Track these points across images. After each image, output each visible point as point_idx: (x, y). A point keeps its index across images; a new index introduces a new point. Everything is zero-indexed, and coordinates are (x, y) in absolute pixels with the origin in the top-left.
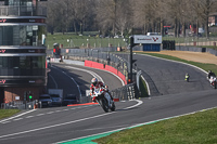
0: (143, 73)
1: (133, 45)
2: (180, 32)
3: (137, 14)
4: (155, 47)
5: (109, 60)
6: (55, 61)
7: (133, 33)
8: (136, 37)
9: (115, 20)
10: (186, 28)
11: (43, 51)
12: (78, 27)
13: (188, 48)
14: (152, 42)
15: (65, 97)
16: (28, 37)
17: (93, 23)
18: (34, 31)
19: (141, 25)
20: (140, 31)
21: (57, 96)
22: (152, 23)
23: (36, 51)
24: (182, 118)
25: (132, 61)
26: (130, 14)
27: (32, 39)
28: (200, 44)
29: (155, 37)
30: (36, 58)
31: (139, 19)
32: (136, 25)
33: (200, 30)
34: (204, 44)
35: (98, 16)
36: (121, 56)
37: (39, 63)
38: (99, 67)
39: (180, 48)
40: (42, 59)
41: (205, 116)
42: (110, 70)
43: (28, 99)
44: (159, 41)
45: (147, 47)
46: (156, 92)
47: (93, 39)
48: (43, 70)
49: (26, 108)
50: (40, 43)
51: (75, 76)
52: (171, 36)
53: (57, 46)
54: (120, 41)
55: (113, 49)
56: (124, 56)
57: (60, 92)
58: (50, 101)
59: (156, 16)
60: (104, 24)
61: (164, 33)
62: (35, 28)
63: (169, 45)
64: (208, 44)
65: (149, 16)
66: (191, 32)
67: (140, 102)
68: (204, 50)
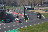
0: (27, 15)
1: (25, 9)
2: (35, 6)
3: (26, 2)
4: (30, 9)
5: (20, 12)
6: (8, 12)
7: (25, 6)
8: (25, 7)
9: (21, 3)
10: (37, 5)
11: (5, 10)
12: (13, 5)
13: (37, 9)
14: (29, 8)
15: (10, 20)
16: (2, 7)
17: (16, 4)
18: (3, 6)
19: (27, 4)
20: (26, 6)
21: (8, 20)
22: (29, 4)
23: (4, 10)
24: (36, 25)
25: (25, 12)
26: (24, 2)
27: (3, 8)
28: (40, 8)
29: (30, 7)
30: (4, 12)
31: (26, 3)
32: (26, 4)
33: (40, 5)
34: (41, 8)
35: (17, 2)
36: (22, 11)
37: (4, 13)
38: (18, 14)
39: (35, 9)
40: (5, 12)
41: (41, 24)
42: (20, 14)
43: (2, 21)
44: (31, 8)
45: (28, 9)
46: (30, 19)
47: (16, 8)
48: (5, 15)
49: (1, 23)
50: (4, 9)
51: (12, 16)
52: (33, 7)
53: (8, 9)
54: (22, 8)
55: (21, 10)
56: (23, 11)
57: (9, 19)
58: (7, 21)
59: (30, 2)
60: (18, 4)
61: (32, 6)
62: (3, 5)
63: (33, 9)
64: (42, 8)
65: (28, 2)
66: (38, 6)
67: (27, 21)
68: (41, 10)
